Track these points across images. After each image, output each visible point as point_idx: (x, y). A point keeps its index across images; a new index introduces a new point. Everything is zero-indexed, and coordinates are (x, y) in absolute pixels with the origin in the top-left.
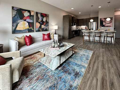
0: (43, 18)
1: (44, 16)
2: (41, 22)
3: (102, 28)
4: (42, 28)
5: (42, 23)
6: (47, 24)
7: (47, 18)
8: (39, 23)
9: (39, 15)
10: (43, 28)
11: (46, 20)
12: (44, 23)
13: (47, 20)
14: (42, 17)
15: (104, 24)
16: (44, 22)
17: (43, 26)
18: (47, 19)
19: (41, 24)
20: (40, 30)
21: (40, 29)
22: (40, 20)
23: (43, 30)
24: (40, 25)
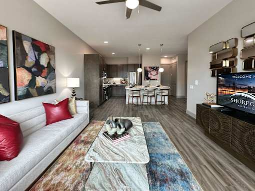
0: (39, 55)
1: (43, 50)
2: (33, 67)
3: (148, 81)
4: (37, 85)
5: (37, 70)
6: (52, 73)
7: (52, 56)
8: (29, 70)
9: (27, 46)
10: (40, 85)
11: (49, 63)
12: (44, 70)
13: (52, 63)
14: (36, 53)
15: (149, 76)
16: (43, 67)
17: (40, 81)
18: (50, 59)
19: (34, 75)
20: (33, 91)
21: (30, 90)
22: (30, 60)
23: (41, 92)
24: (30, 78)
